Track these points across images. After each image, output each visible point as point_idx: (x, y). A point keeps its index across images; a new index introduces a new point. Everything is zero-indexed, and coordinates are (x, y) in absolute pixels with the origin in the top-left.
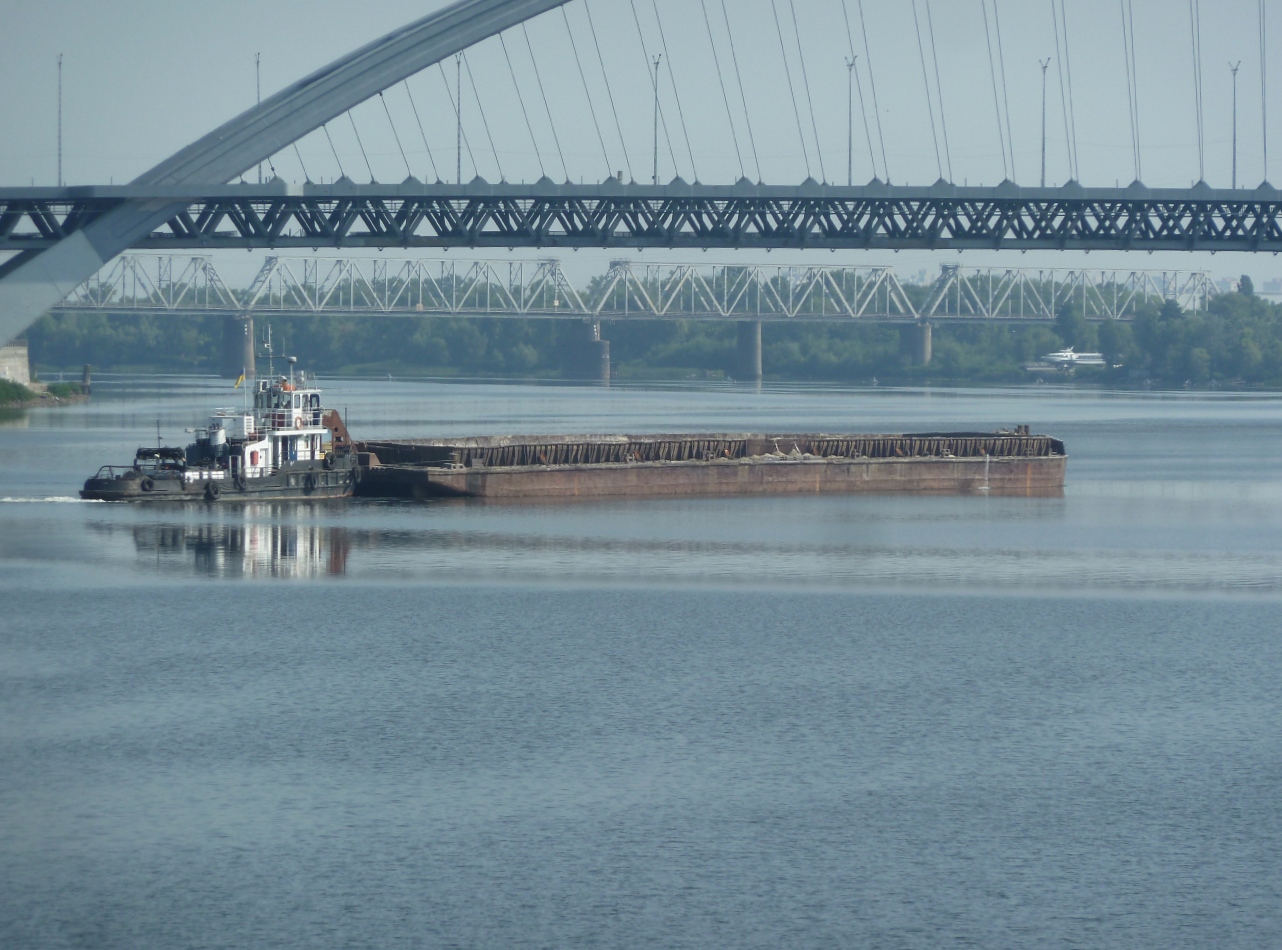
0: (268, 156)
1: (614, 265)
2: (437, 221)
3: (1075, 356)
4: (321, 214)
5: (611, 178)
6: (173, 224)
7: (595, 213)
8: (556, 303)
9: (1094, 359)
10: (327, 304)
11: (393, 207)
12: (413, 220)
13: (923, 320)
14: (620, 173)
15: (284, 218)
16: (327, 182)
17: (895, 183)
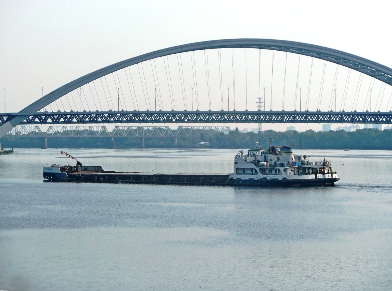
0: (44, 107)
1: (116, 127)
2: (77, 119)
3: (204, 143)
4: (55, 118)
5: (110, 110)
6: (27, 120)
7: (107, 117)
8: (105, 134)
9: (208, 143)
10: (61, 135)
11: (69, 116)
12: (72, 119)
13: (175, 136)
14: (112, 109)
15: (48, 118)
16: (56, 111)
17: (164, 111)
